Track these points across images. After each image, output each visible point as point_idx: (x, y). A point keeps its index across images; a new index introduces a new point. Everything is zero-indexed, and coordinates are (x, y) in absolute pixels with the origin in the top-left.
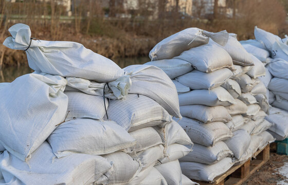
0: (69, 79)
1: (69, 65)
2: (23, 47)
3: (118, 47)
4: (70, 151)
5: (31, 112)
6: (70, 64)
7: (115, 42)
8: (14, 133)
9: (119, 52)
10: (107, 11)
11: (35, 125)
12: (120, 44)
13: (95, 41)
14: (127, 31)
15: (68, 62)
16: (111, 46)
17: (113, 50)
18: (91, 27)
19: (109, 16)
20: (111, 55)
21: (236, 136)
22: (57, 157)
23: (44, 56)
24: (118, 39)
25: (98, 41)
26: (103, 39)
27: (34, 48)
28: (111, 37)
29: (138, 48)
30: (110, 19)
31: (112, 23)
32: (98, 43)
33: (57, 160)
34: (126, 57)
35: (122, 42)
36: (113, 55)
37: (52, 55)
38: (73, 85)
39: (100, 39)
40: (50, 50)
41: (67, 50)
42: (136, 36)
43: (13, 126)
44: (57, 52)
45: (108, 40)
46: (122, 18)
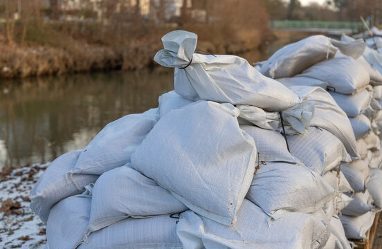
0: (242, 107)
1: (241, 88)
2: (183, 63)
3: (65, 59)
4: (284, 209)
5: (222, 156)
6: (242, 86)
7: (61, 53)
8: (206, 186)
9: (66, 66)
10: (48, 12)
11: (231, 173)
12: (68, 56)
13: (35, 52)
14: (75, 38)
15: (239, 84)
16: (56, 58)
17: (59, 63)
18: (28, 33)
19: (51, 18)
20: (56, 70)
21: (373, 177)
22: (272, 219)
23: (208, 76)
24: (65, 49)
25: (38, 51)
26: (45, 50)
27: (196, 64)
28: (56, 46)
29: (92, 61)
30: (52, 22)
31: (54, 28)
32: (39, 54)
33: (274, 223)
34: (76, 72)
35: (70, 53)
36: (58, 70)
37: (215, 74)
38: (248, 117)
39: (41, 49)
40: (212, 68)
41: (228, 66)
42: (86, 45)
43: (201, 176)
44: (220, 70)
45: (52, 51)
46: (69, 22)
